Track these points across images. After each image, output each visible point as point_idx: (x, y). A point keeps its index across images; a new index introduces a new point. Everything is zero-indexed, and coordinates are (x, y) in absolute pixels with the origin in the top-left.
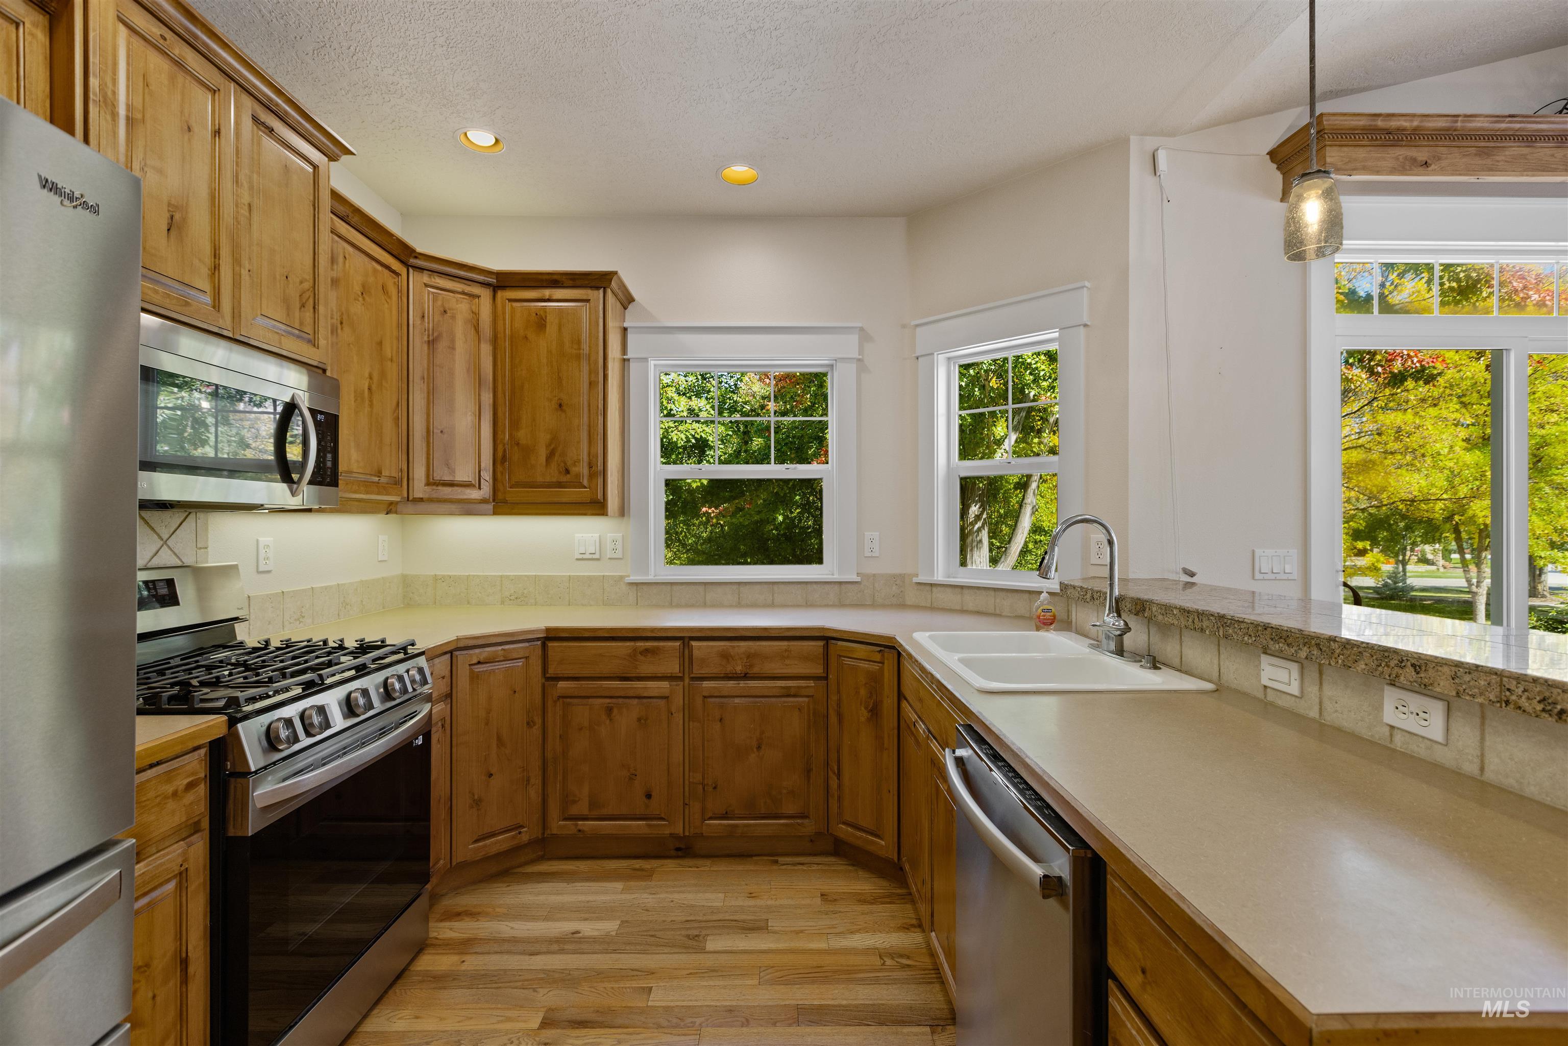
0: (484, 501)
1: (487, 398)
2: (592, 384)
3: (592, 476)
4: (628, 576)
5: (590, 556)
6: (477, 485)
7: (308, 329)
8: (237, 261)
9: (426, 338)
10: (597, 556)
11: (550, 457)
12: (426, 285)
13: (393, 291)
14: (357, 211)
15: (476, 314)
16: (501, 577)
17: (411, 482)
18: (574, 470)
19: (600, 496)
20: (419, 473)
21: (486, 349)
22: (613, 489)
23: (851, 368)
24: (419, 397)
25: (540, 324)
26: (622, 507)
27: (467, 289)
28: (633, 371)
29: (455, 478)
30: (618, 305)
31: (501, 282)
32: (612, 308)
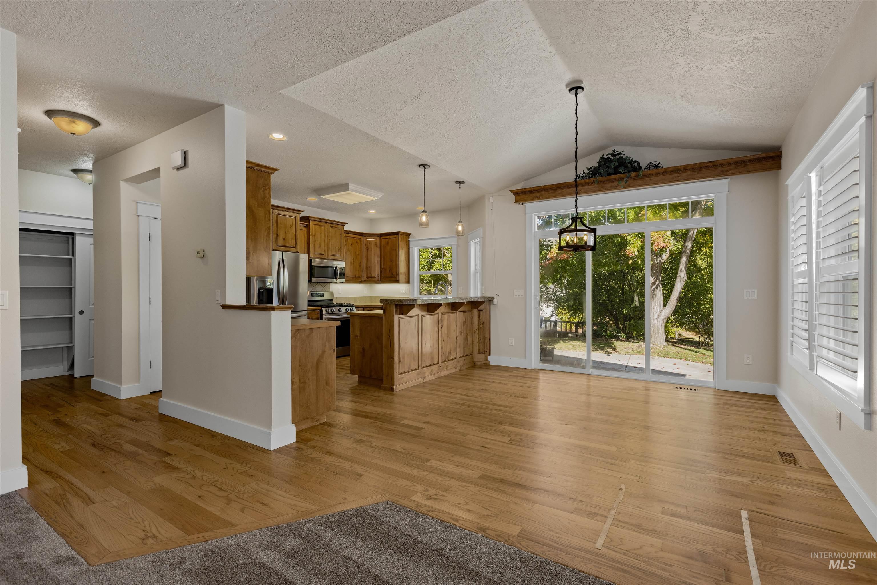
0: (378, 280)
1: (379, 259)
2: (396, 255)
3: (397, 275)
5: (403, 292)
6: (377, 277)
7: (340, 255)
8: (328, 248)
9: (366, 249)
11: (389, 271)
12: (366, 239)
13: (359, 242)
14: (350, 231)
15: (376, 243)
17: (363, 277)
18: (393, 274)
19: (398, 279)
20: (365, 275)
21: (378, 250)
22: (402, 278)
23: (455, 246)
24: (365, 261)
25: (388, 243)
26: (408, 282)
27: (374, 238)
28: (411, 249)
29: (373, 276)
30: (405, 236)
31: (381, 235)
32: (401, 238)
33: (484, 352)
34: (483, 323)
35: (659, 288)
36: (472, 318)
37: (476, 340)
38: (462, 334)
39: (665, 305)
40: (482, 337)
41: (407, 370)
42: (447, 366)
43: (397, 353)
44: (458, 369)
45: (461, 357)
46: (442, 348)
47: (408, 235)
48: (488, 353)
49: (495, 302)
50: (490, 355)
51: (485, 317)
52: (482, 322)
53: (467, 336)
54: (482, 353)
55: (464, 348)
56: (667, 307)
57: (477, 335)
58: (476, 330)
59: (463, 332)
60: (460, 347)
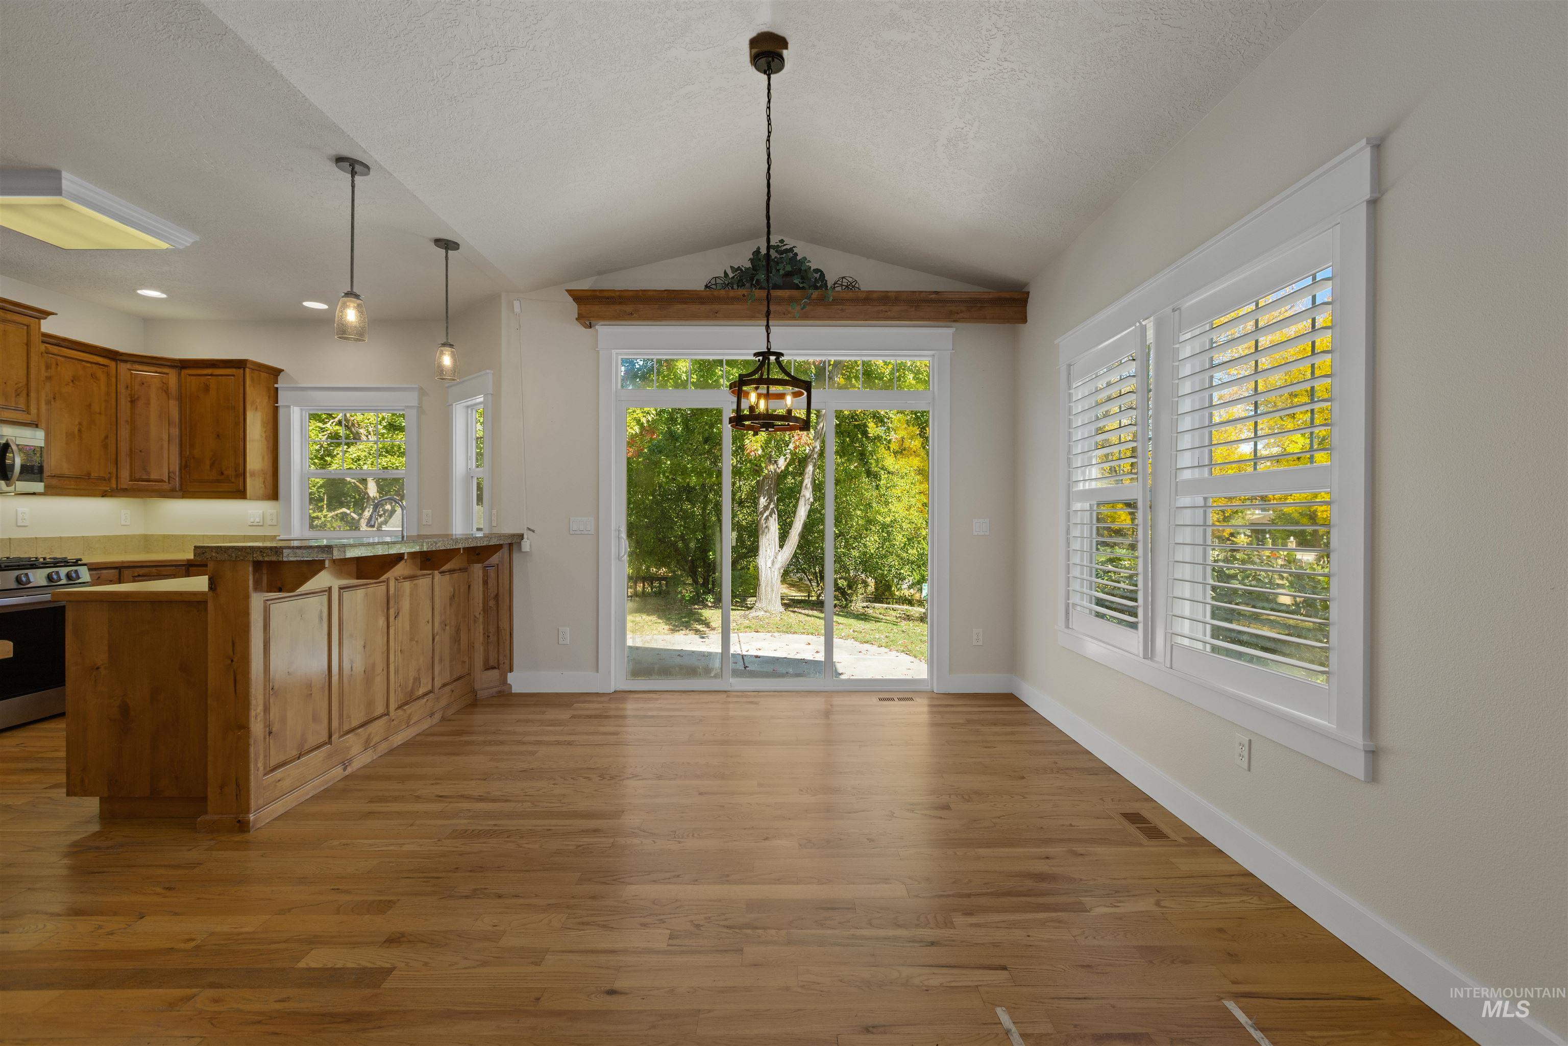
0: (173, 490)
1: (175, 431)
2: (237, 423)
3: (237, 476)
4: (279, 536)
5: (257, 524)
6: (167, 481)
7: (21, 407)
9: (129, 399)
10: (261, 524)
11: (212, 465)
12: (130, 370)
13: (102, 377)
14: (65, 340)
15: (165, 384)
16: (203, 536)
17: (119, 480)
18: (225, 473)
19: (241, 488)
20: (125, 474)
21: (173, 405)
22: (253, 484)
23: (414, 412)
24: (124, 432)
25: (207, 389)
26: (273, 494)
27: (159, 370)
28: (282, 413)
29: (153, 477)
30: (264, 375)
31: (183, 365)
32: (252, 379)
33: (499, 665)
34: (497, 597)
35: (773, 515)
36: (469, 586)
37: (479, 638)
38: (448, 628)
39: (781, 547)
40: (492, 629)
41: (295, 753)
42: (410, 715)
43: (260, 708)
44: (437, 717)
45: (444, 685)
46: (397, 671)
47: (275, 373)
48: (507, 666)
49: (526, 545)
50: (511, 670)
51: (500, 581)
52: (492, 596)
53: (458, 631)
54: (493, 668)
55: (451, 661)
56: (785, 547)
57: (481, 627)
58: (477, 615)
59: (448, 622)
60: (441, 661)
